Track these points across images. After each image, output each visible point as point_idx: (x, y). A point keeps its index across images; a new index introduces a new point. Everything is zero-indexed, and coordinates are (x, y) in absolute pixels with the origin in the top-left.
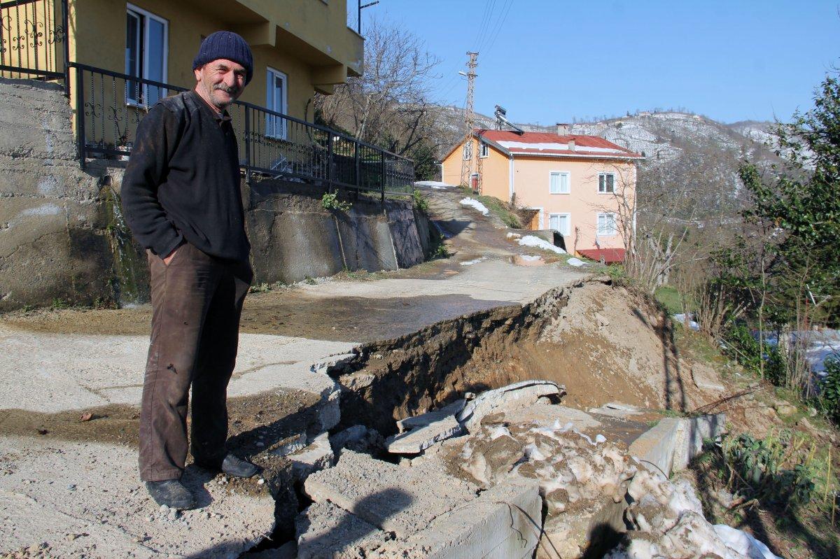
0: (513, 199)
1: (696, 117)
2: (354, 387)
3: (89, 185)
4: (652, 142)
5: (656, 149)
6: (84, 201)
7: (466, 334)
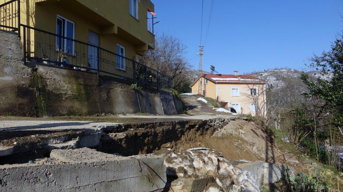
0: (218, 98)
1: (292, 70)
2: (116, 138)
3: (28, 71)
4: (275, 80)
5: (276, 83)
6: (25, 76)
7: (177, 129)
